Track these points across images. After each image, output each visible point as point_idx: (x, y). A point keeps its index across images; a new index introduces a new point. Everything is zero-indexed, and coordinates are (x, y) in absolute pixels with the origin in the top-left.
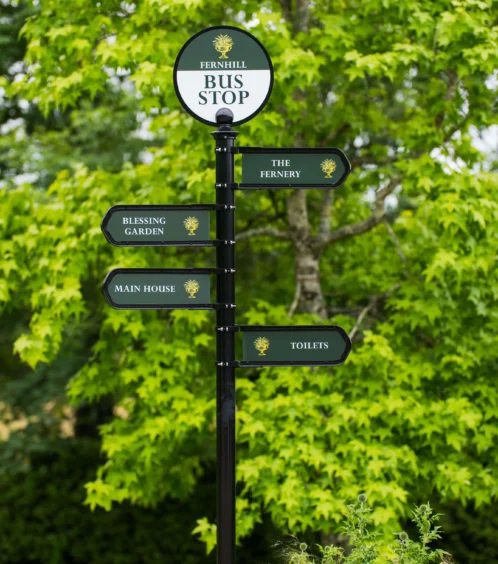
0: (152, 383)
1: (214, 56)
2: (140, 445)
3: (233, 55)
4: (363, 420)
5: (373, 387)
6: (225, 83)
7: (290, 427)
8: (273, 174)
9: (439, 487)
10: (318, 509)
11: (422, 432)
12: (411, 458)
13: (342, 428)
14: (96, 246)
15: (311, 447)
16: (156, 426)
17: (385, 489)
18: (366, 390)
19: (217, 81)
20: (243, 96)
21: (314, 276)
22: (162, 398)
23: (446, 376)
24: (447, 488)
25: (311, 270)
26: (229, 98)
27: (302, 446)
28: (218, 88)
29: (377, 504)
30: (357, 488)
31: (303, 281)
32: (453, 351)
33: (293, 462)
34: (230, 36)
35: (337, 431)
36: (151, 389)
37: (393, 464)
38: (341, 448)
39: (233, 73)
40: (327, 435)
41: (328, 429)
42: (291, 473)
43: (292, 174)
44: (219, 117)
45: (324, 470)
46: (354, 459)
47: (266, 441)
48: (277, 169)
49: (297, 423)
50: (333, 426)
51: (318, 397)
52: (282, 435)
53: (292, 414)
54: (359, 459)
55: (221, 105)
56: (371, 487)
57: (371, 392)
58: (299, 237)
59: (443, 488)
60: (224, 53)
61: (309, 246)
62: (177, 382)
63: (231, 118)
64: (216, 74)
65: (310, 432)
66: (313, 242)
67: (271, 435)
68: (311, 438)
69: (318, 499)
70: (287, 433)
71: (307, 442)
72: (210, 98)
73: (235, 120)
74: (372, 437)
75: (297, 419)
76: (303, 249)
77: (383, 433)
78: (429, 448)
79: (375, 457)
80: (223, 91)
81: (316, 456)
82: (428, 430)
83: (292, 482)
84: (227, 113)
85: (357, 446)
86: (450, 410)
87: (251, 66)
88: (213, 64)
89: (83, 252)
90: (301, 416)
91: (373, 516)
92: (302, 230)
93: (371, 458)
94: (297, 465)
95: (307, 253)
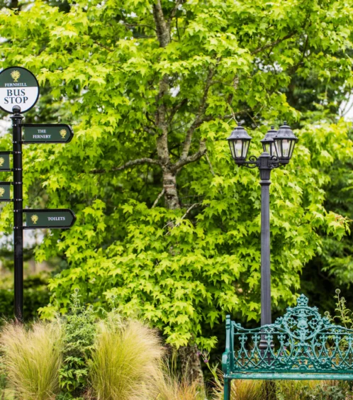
0: (73, 249)
1: (11, 80)
2: (70, 283)
3: (20, 80)
4: (175, 266)
5: (186, 248)
6: (17, 93)
7: (136, 271)
8: (39, 136)
9: (221, 305)
10: (145, 315)
11: (208, 273)
12: (202, 287)
13: (163, 272)
14: (39, 170)
15: (147, 282)
16: (75, 273)
17: (182, 304)
18: (182, 250)
19: (13, 92)
20: (25, 99)
21: (173, 185)
22: (79, 256)
23: (230, 242)
24: (225, 306)
25: (171, 182)
26: (19, 100)
27: (142, 281)
28: (13, 96)
29: (179, 313)
30: (169, 304)
31: (166, 188)
32: (235, 228)
33: (136, 290)
34: (19, 71)
35: (160, 273)
36: (73, 252)
37: (189, 291)
38: (163, 283)
39: (20, 89)
40: (155, 275)
41: (155, 272)
42: (135, 296)
43: (47, 136)
44: (14, 110)
45: (152, 295)
46: (169, 288)
47: (122, 279)
48: (40, 134)
49: (140, 269)
50: (158, 270)
51: (155, 254)
52: (132, 275)
53: (137, 264)
54: (171, 289)
55: (15, 103)
56: (177, 303)
57: (185, 251)
58: (163, 163)
59: (223, 305)
60: (16, 79)
61: (169, 168)
62: (88, 247)
63: (19, 110)
64: (12, 89)
65: (147, 273)
66: (171, 166)
67: (125, 276)
68: (147, 277)
69: (147, 310)
70: (134, 274)
71: (145, 279)
72: (10, 100)
73: (22, 111)
74: (180, 277)
75: (140, 266)
76: (165, 170)
77: (188, 275)
78: (213, 282)
79: (180, 288)
80: (16, 97)
81: (148, 286)
82: (211, 272)
83: (135, 300)
84: (17, 108)
85: (169, 281)
86: (226, 261)
87: (29, 85)
88: (11, 84)
89: (32, 172)
90: (142, 265)
91: (177, 319)
92: (165, 158)
93: (177, 288)
94: (138, 291)
95: (168, 172)
